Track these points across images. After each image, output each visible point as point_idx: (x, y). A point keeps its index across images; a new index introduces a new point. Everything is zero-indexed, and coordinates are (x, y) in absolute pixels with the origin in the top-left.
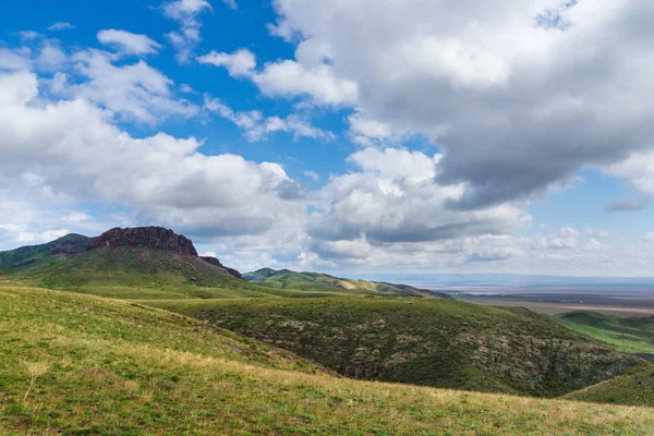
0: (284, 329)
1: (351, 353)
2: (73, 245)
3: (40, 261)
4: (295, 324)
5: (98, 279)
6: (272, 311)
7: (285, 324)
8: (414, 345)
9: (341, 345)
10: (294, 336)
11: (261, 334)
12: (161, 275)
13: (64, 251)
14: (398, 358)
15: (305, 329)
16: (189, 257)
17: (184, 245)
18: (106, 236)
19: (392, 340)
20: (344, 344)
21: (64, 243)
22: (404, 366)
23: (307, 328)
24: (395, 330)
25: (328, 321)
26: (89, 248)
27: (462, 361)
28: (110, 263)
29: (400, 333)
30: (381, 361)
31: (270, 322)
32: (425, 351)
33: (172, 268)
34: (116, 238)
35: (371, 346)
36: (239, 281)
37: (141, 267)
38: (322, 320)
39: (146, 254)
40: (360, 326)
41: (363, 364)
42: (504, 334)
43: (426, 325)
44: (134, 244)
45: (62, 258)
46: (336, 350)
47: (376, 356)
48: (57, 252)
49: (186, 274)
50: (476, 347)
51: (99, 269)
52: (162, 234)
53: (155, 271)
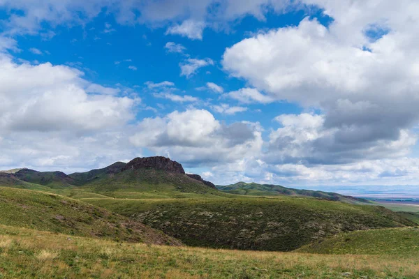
0: (200, 217)
1: (237, 232)
2: (118, 168)
3: (100, 178)
4: (209, 214)
5: (124, 188)
6: (197, 206)
7: (202, 214)
8: (277, 228)
9: (233, 227)
10: (205, 221)
11: (186, 220)
12: (161, 185)
13: (113, 172)
14: (265, 236)
15: (214, 217)
16: (179, 174)
17: (177, 167)
18: (132, 163)
19: (264, 226)
20: (235, 226)
21: (113, 167)
22: (267, 241)
23: (215, 216)
24: (268, 219)
25: (229, 212)
26: (123, 170)
27: (304, 239)
28: (132, 178)
29: (270, 221)
30: (255, 238)
31: (193, 213)
32: (283, 232)
33: (167, 181)
34: (137, 163)
35: (250, 228)
36: (210, 190)
37: (149, 181)
38: (225, 212)
39: (153, 173)
40: (247, 216)
41: (243, 240)
42: (340, 222)
43: (288, 215)
44: (148, 167)
45: (111, 176)
46: (229, 230)
47: (252, 235)
48: (109, 172)
49: (175, 184)
50: (317, 231)
51: (126, 182)
52: (163, 160)
53: (157, 183)
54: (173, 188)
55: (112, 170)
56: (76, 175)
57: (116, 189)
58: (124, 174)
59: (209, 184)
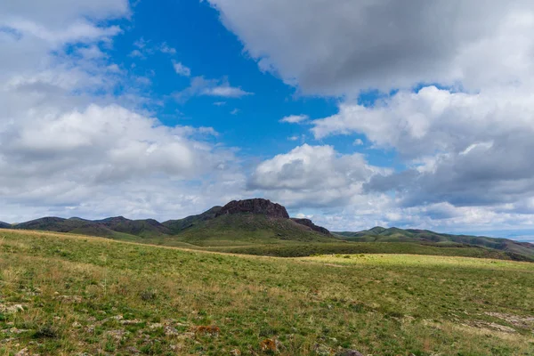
2: (214, 213)
3: (196, 225)
12: (258, 232)
13: (209, 218)
16: (282, 219)
17: (280, 210)
18: (227, 207)
26: (217, 215)
28: (228, 224)
33: (266, 227)
34: (233, 207)
36: (319, 235)
37: (246, 227)
39: (251, 218)
44: (244, 211)
48: (206, 219)
49: (275, 231)
51: (219, 230)
52: (263, 203)
53: (255, 230)
54: (273, 235)
55: (209, 215)
56: (171, 222)
57: (208, 237)
58: (218, 219)
59: (322, 230)
